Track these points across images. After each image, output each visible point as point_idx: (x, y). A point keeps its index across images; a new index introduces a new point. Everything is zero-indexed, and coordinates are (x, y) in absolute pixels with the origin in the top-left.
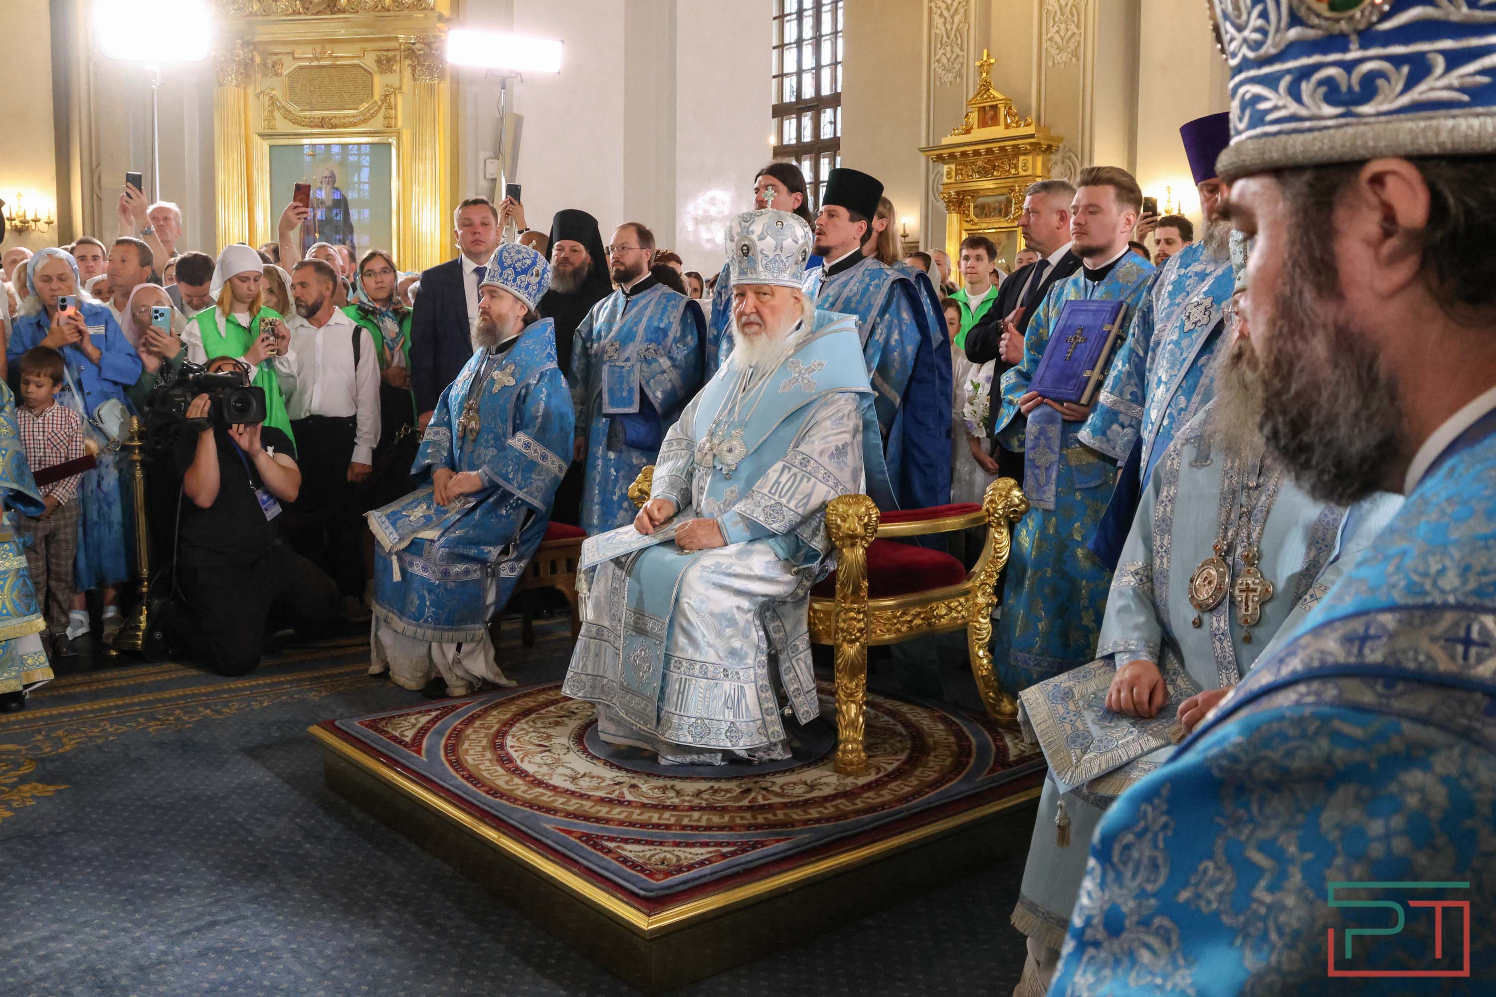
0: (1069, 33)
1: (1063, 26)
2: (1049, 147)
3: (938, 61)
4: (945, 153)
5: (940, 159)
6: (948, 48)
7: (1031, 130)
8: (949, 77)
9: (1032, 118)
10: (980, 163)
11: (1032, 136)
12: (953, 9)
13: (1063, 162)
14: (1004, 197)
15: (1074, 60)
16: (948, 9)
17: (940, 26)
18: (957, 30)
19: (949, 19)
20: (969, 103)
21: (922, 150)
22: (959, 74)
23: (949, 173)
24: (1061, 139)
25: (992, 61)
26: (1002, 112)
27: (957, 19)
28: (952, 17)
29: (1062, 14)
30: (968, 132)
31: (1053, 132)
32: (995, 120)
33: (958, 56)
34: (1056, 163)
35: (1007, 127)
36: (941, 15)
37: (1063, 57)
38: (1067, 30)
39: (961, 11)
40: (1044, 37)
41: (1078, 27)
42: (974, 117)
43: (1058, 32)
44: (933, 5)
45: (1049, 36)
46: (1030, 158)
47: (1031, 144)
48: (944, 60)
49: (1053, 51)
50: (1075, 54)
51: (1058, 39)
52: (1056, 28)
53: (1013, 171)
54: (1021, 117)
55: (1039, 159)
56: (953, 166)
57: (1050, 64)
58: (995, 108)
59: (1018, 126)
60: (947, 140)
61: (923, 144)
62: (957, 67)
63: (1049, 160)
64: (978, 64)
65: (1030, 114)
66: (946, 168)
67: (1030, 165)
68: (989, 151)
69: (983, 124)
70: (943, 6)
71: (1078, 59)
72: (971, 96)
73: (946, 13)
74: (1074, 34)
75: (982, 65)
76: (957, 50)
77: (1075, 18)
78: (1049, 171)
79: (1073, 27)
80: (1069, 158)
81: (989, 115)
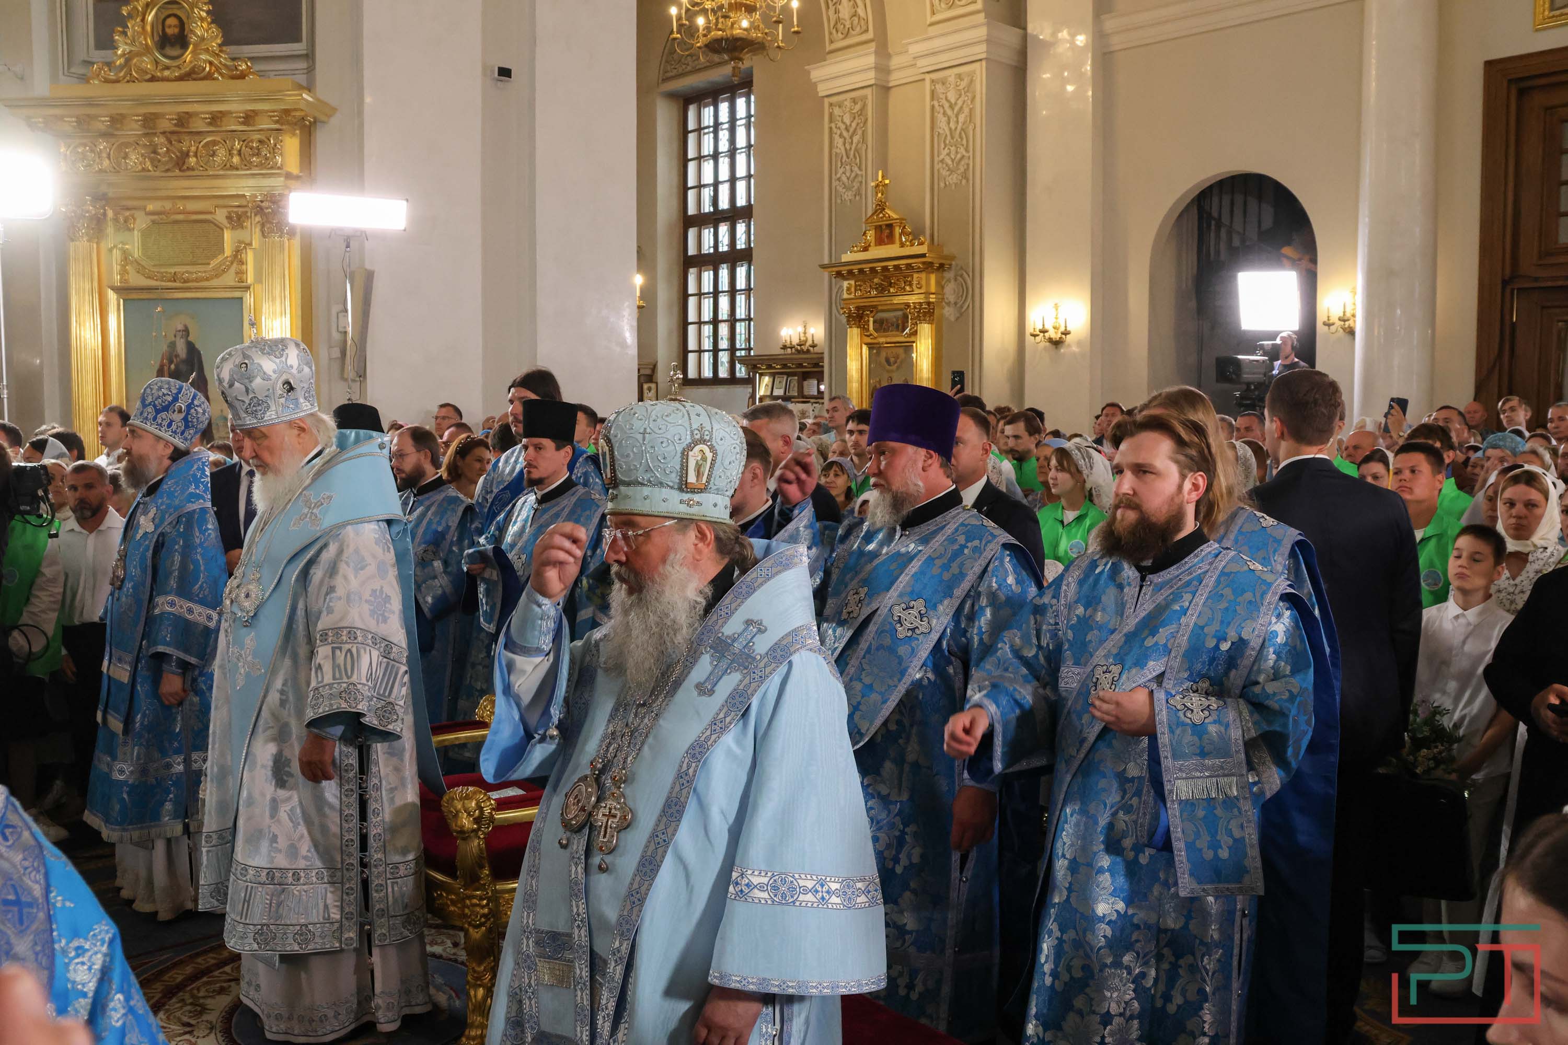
0: (959, 156)
1: (953, 149)
2: (942, 266)
3: (839, 179)
4: (844, 270)
5: (839, 274)
6: (848, 167)
7: (923, 249)
8: (848, 196)
9: (925, 238)
10: (876, 280)
11: (923, 256)
12: (851, 130)
13: (956, 280)
14: (900, 313)
15: (964, 182)
16: (847, 129)
17: (840, 145)
18: (856, 150)
19: (848, 140)
20: (867, 222)
21: (823, 267)
22: (858, 193)
23: (848, 289)
24: (953, 258)
25: (887, 182)
26: (898, 231)
27: (856, 139)
28: (851, 138)
29: (952, 138)
30: (866, 249)
31: (946, 252)
32: (890, 239)
33: (857, 175)
34: (949, 281)
35: (902, 245)
36: (841, 136)
37: (953, 179)
38: (957, 153)
39: (860, 132)
40: (936, 159)
41: (967, 150)
42: (871, 235)
43: (948, 154)
44: (833, 125)
45: (941, 157)
46: (923, 275)
47: (924, 263)
48: (844, 179)
49: (945, 173)
50: (965, 176)
51: (950, 162)
52: (946, 151)
53: (908, 288)
54: (915, 236)
55: (933, 277)
56: (852, 282)
57: (942, 185)
58: (890, 226)
59: (912, 245)
60: (847, 257)
61: (826, 261)
62: (856, 185)
63: (943, 278)
64: (873, 184)
65: (923, 233)
66: (845, 284)
67: (923, 282)
68: (885, 269)
69: (880, 242)
70: (843, 127)
71: (968, 181)
72: (870, 213)
73: (845, 134)
74: (963, 157)
75: (877, 186)
76: (856, 169)
77: (964, 142)
78: (943, 288)
79: (962, 150)
80: (961, 276)
81: (885, 233)
